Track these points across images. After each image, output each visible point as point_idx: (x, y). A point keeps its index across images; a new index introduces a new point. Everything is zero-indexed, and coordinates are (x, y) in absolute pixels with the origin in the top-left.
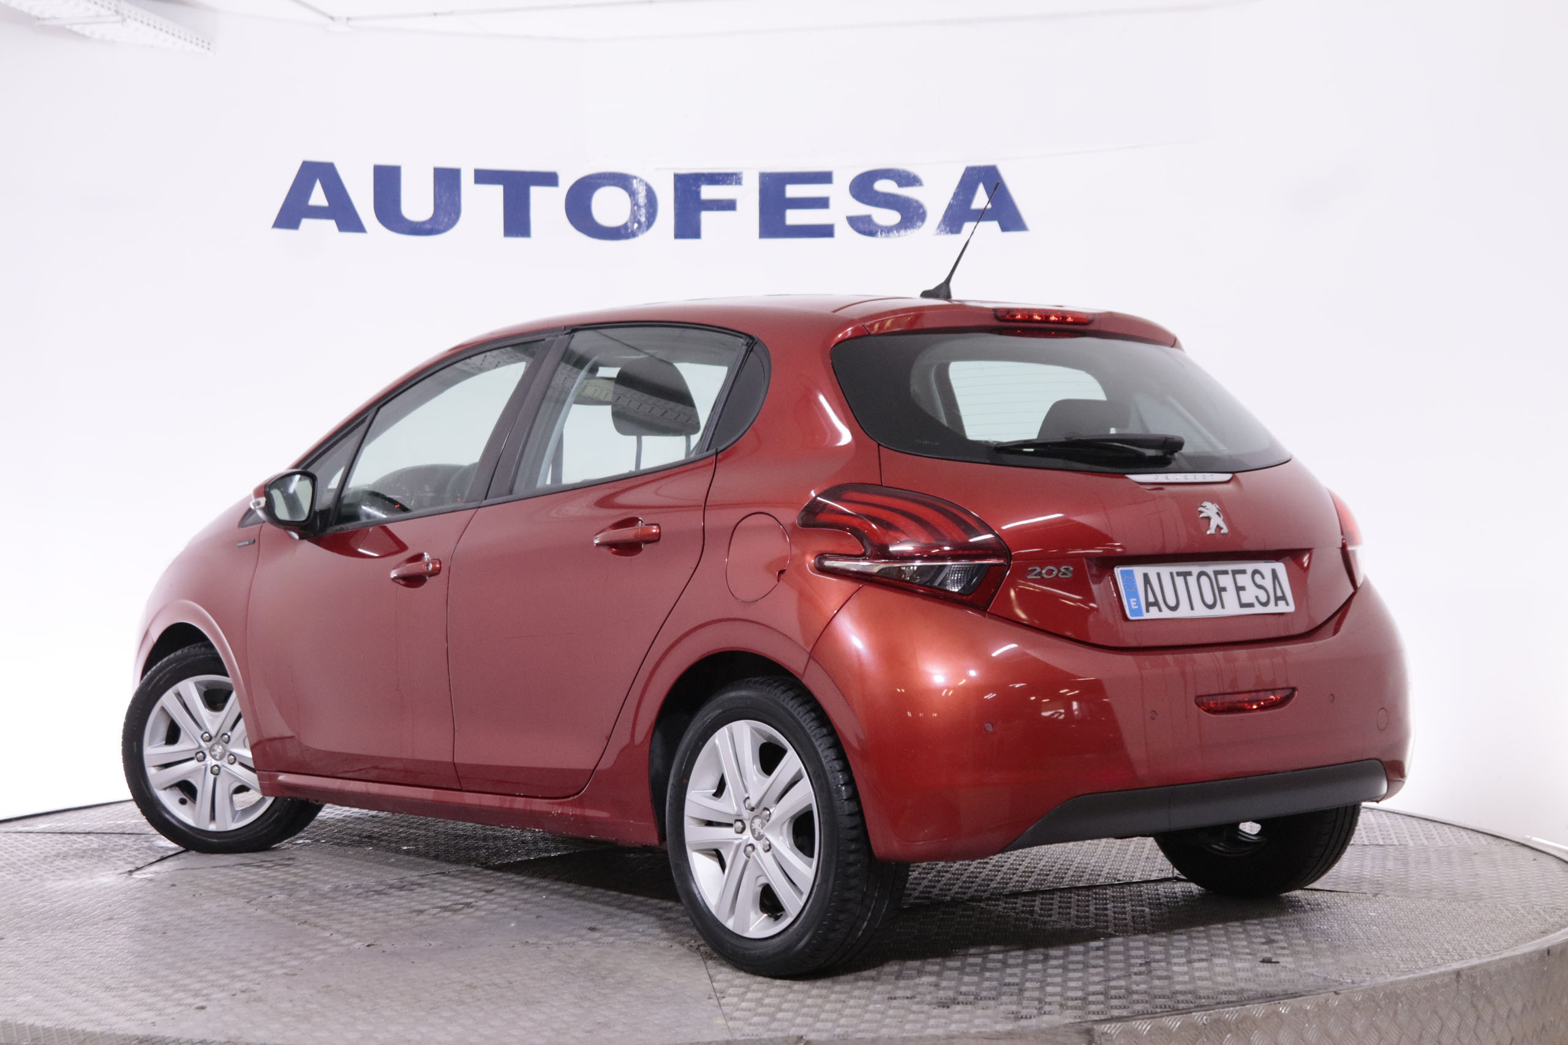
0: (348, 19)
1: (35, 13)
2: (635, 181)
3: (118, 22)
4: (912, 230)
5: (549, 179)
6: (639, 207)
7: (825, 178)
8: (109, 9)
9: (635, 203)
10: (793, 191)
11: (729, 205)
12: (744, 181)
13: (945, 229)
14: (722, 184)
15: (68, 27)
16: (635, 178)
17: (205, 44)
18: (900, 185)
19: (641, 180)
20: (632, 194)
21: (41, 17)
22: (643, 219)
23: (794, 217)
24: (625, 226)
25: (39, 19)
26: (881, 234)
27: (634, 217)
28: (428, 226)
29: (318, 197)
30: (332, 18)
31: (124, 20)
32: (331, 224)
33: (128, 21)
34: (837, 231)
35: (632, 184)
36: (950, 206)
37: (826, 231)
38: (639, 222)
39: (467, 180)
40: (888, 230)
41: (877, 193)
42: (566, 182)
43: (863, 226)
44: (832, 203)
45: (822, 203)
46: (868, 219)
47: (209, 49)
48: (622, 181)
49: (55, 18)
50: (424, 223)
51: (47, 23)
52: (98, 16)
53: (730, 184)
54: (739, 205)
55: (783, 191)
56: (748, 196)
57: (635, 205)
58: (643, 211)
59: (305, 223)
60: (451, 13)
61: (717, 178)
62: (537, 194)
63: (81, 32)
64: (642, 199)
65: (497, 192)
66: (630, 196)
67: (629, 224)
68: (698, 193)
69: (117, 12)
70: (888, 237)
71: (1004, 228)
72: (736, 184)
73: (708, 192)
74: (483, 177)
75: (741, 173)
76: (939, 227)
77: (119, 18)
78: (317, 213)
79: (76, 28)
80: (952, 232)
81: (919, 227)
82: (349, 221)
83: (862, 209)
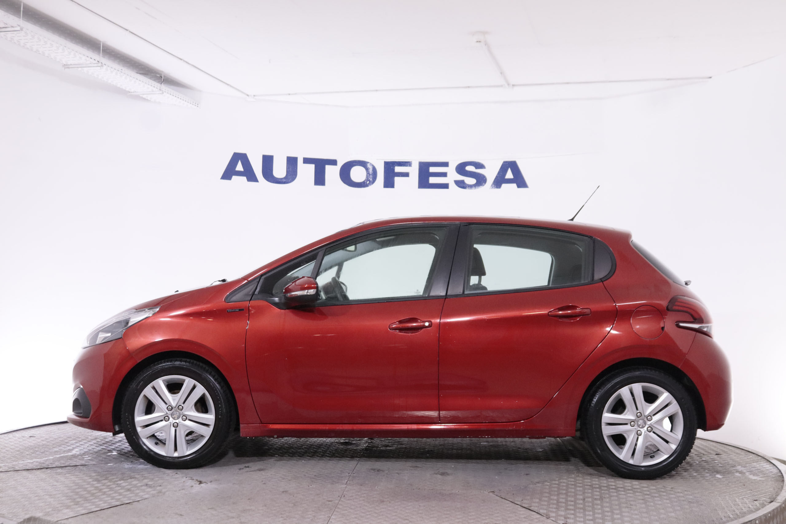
0: (254, 96)
1: (127, 89)
2: (368, 164)
3: (161, 94)
4: (481, 187)
5: (333, 162)
7: (446, 164)
8: (157, 88)
9: (368, 173)
10: (432, 170)
11: (406, 175)
12: (412, 165)
13: (494, 186)
14: (404, 166)
15: (141, 96)
16: (368, 163)
17: (196, 105)
18: (476, 168)
19: (371, 164)
20: (367, 169)
21: (130, 91)
22: (371, 179)
23: (433, 180)
24: (364, 182)
25: (129, 92)
26: (468, 188)
27: (367, 179)
28: (284, 180)
29: (239, 167)
30: (248, 95)
31: (163, 93)
32: (244, 178)
33: (165, 93)
34: (450, 186)
35: (367, 165)
36: (497, 177)
37: (445, 186)
38: (369, 181)
39: (300, 162)
40: (471, 186)
41: (467, 171)
42: (340, 164)
43: (461, 184)
44: (448, 175)
45: (444, 175)
46: (463, 182)
47: (198, 106)
48: (363, 164)
49: (136, 92)
50: (282, 179)
51: (132, 94)
52: (153, 91)
53: (407, 166)
54: (410, 175)
55: (428, 170)
56: (414, 171)
57: (368, 174)
58: (371, 176)
59: (234, 178)
60: (296, 94)
61: (402, 163)
62: (328, 168)
63: (146, 98)
64: (371, 171)
65: (312, 167)
66: (366, 170)
67: (365, 181)
68: (394, 170)
69: (160, 90)
70: (471, 189)
71: (519, 187)
72: (409, 166)
73: (398, 169)
74: (307, 161)
75: (411, 162)
76: (492, 185)
77: (161, 92)
78: (239, 174)
79: (144, 96)
80: (497, 188)
81: (484, 185)
82: (250, 176)
83: (460, 178)
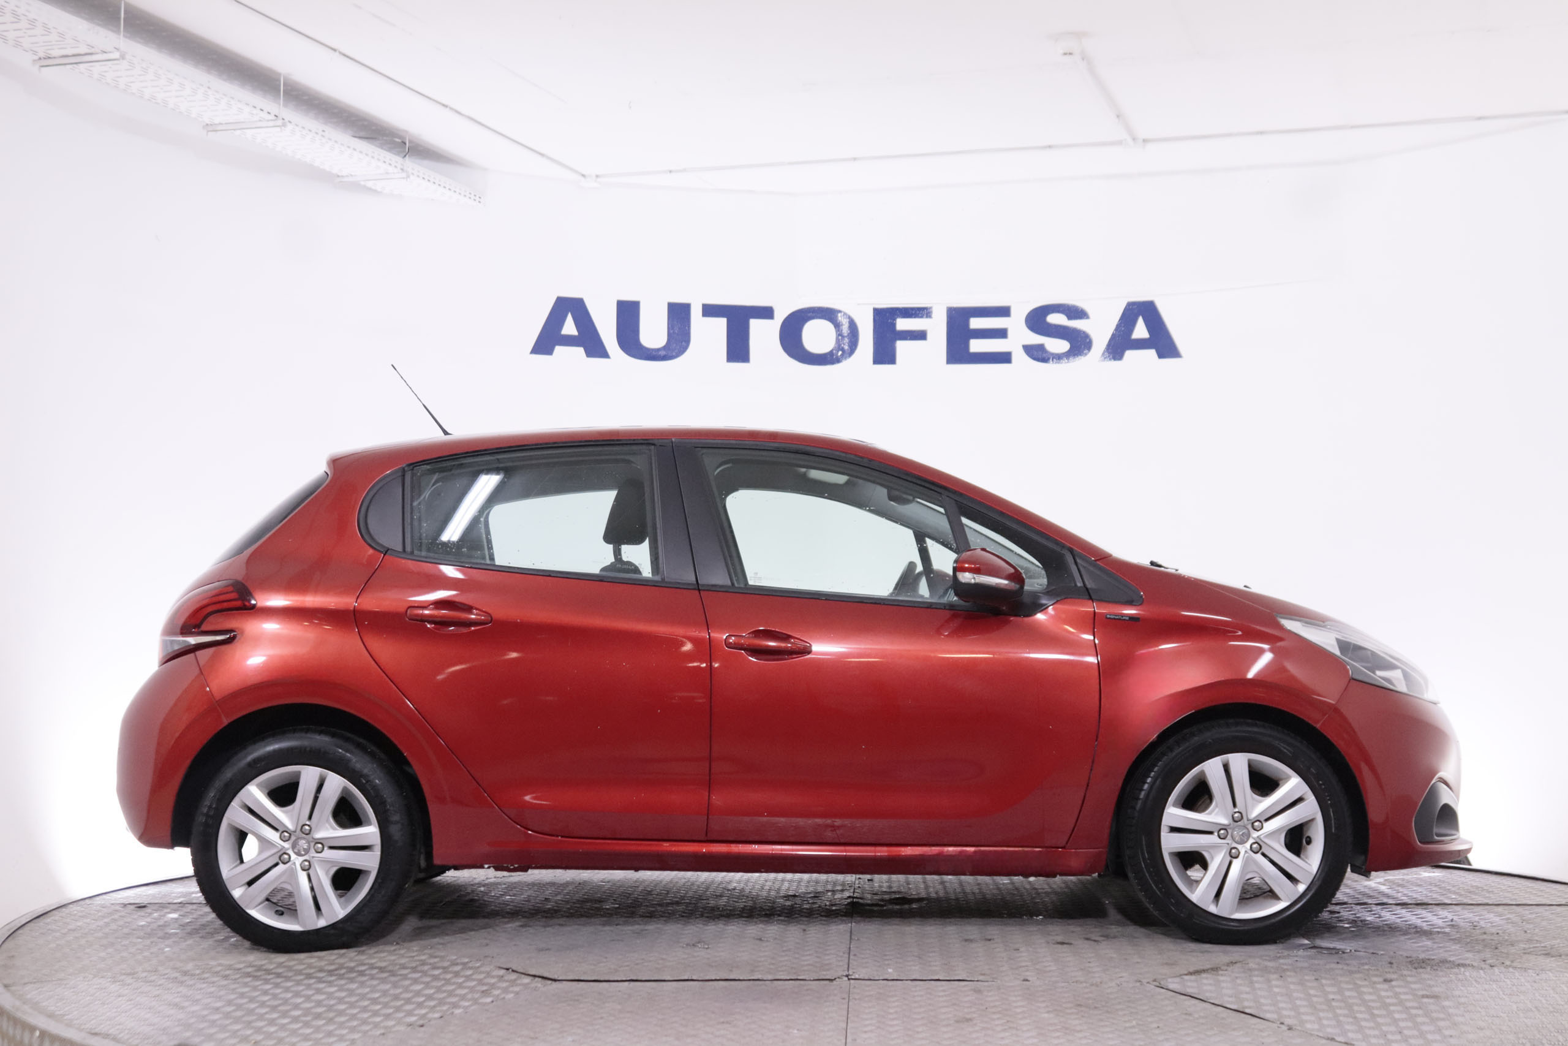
0: (597, 176)
1: (335, 171)
2: (839, 315)
3: (404, 178)
4: (1080, 357)
5: (766, 313)
6: (843, 337)
7: (1004, 312)
8: (396, 167)
9: (840, 334)
10: (976, 323)
11: (921, 335)
12: (933, 315)
13: (1109, 356)
14: (915, 317)
15: (362, 183)
16: (840, 311)
17: (478, 199)
18: (1070, 318)
19: (845, 314)
20: (837, 326)
21: (340, 174)
22: (846, 347)
23: (977, 346)
24: (831, 353)
25: (338, 176)
26: (1052, 360)
27: (839, 347)
28: (662, 353)
29: (569, 328)
30: (583, 176)
31: (408, 177)
32: (580, 351)
33: (412, 177)
34: (1014, 358)
35: (837, 316)
36: (1113, 336)
37: (1004, 358)
38: (843, 350)
39: (696, 313)
40: (1058, 357)
41: (1050, 325)
42: (780, 316)
43: (1037, 353)
44: (1010, 333)
45: (1002, 333)
46: (1041, 347)
47: (479, 202)
48: (828, 314)
49: (352, 175)
50: (658, 350)
51: (346, 179)
52: (387, 173)
53: (922, 317)
54: (929, 336)
55: (967, 324)
56: (937, 327)
57: (839, 335)
58: (846, 340)
59: (559, 350)
60: (684, 170)
61: (910, 312)
62: (755, 325)
63: (373, 188)
64: (845, 329)
65: (721, 323)
66: (835, 327)
67: (834, 352)
68: (894, 325)
69: (402, 169)
70: (1058, 363)
71: (1161, 355)
72: (927, 317)
73: (902, 324)
74: (710, 311)
75: (931, 308)
76: (1103, 354)
77: (404, 175)
78: (569, 341)
79: (370, 184)
80: (1115, 359)
81: (1086, 354)
82: (593, 346)
83: (1036, 339)
